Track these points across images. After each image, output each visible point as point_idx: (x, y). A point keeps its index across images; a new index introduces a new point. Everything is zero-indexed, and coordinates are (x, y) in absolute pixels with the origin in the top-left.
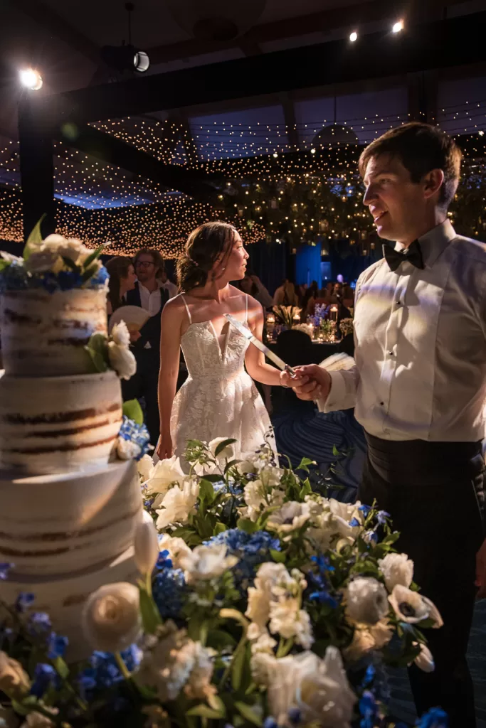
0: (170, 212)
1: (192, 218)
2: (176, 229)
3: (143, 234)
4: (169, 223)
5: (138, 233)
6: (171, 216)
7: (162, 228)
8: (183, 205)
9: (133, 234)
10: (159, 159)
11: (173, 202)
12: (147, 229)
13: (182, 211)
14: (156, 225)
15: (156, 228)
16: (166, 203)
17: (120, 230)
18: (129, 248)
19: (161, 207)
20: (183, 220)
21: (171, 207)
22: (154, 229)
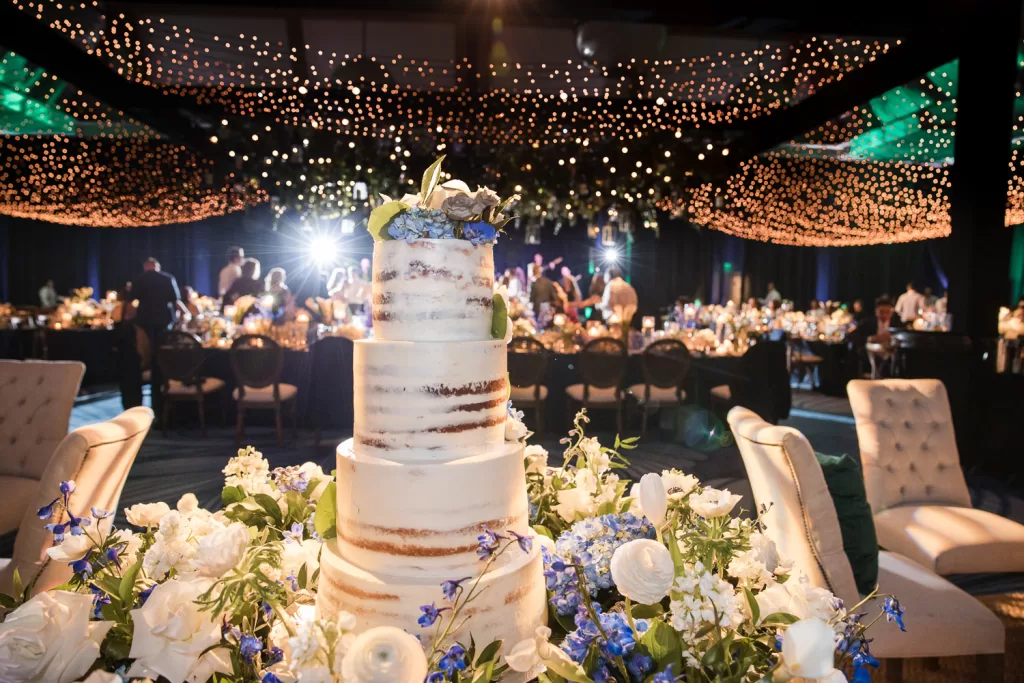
0: (121, 154)
1: (154, 165)
2: (126, 180)
3: (67, 184)
4: (116, 170)
5: (60, 182)
6: (122, 160)
7: (103, 177)
8: (143, 144)
9: (50, 182)
10: (120, 71)
11: (128, 140)
12: (77, 175)
13: (141, 155)
14: (93, 171)
15: (92, 176)
16: (116, 140)
17: (28, 173)
18: (35, 204)
19: (107, 144)
20: (140, 168)
21: (123, 146)
22: (88, 178)
